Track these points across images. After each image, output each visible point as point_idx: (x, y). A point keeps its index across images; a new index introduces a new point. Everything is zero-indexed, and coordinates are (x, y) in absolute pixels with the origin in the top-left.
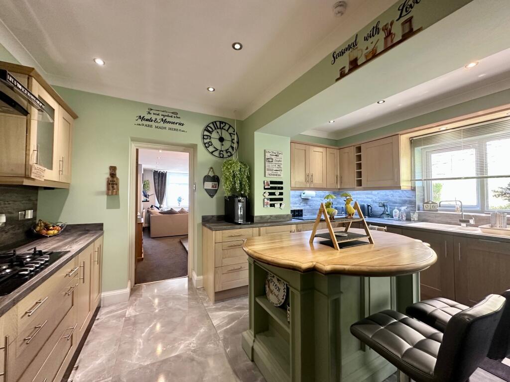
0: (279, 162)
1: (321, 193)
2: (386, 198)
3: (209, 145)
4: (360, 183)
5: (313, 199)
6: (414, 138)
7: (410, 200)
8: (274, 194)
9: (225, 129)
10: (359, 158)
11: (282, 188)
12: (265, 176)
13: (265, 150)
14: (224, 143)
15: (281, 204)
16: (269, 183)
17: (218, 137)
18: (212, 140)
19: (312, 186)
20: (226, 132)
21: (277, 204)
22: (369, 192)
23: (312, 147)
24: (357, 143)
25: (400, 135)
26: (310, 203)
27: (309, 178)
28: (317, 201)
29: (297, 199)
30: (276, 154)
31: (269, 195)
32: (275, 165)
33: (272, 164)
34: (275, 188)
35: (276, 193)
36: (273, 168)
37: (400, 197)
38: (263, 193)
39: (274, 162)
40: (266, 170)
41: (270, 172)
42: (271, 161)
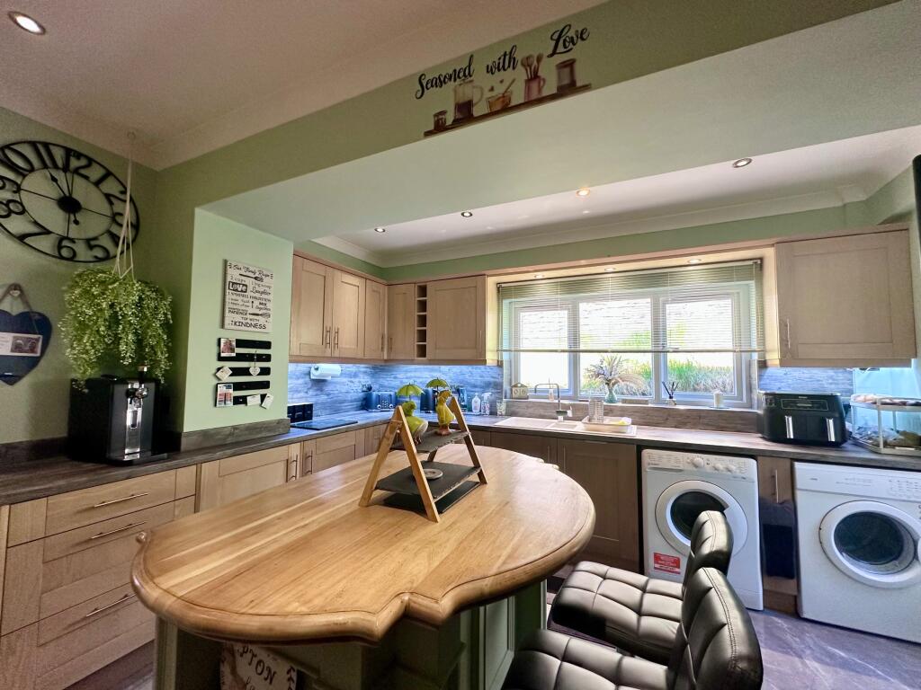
0: (264, 296)
1: (351, 368)
2: (461, 377)
3: (10, 212)
4: (422, 351)
5: (336, 380)
6: (503, 285)
7: (495, 382)
8: (246, 372)
9: (86, 178)
10: (423, 306)
11: (267, 358)
12: (223, 326)
13: (226, 262)
14: (79, 216)
15: (263, 397)
16: (234, 344)
17: (55, 194)
18: (25, 197)
19: (336, 354)
20: (93, 188)
21: (254, 397)
22: (436, 367)
23: (338, 273)
24: (422, 279)
25: (488, 276)
26: (328, 388)
27: (329, 335)
28: (343, 384)
29: (301, 381)
30: (257, 275)
31: (231, 375)
32: (251, 300)
33: (245, 299)
34: (250, 358)
35: (251, 371)
36: (247, 309)
37: (481, 377)
38: (214, 371)
39: (249, 293)
40: (227, 310)
41: (238, 318)
42: (242, 291)
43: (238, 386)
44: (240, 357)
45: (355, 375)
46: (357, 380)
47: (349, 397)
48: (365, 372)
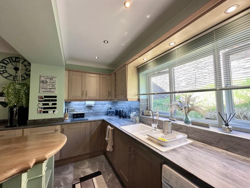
0: (53, 83)
3: (4, 72)
4: (116, 96)
7: (138, 108)
9: (20, 62)
11: (56, 100)
12: (40, 93)
13: (40, 76)
14: (18, 71)
15: (54, 111)
16: (43, 97)
17: (13, 67)
18: (7, 69)
20: (21, 64)
21: (50, 112)
24: (115, 71)
25: (127, 65)
26: (93, 108)
28: (99, 107)
29: (82, 106)
30: (50, 78)
31: (42, 105)
32: (49, 85)
33: (47, 85)
34: (49, 101)
35: (49, 104)
36: (47, 87)
38: (37, 104)
39: (48, 83)
40: (41, 88)
41: (44, 90)
42: (46, 83)
43: (44, 108)
44: (45, 101)
45: (104, 104)
46: (105, 106)
47: (102, 111)
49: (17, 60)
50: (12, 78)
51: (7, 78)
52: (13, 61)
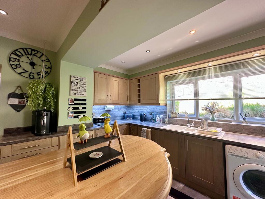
0: (83, 85)
1: (119, 106)
2: (153, 110)
3: (17, 67)
4: (139, 101)
5: (113, 110)
7: (164, 111)
9: (37, 56)
10: (139, 86)
11: (85, 104)
12: (70, 95)
13: (70, 76)
14: (35, 67)
15: (84, 116)
17: (29, 62)
18: (21, 64)
19: (111, 102)
20: (39, 59)
21: (81, 116)
22: (145, 106)
24: (138, 77)
25: (160, 73)
26: (111, 113)
27: (108, 97)
28: (116, 111)
29: (102, 111)
30: (81, 79)
31: (73, 109)
32: (79, 87)
33: (77, 87)
34: (79, 104)
35: (79, 108)
36: (78, 89)
37: (160, 109)
38: (68, 108)
39: (78, 85)
40: (71, 90)
41: (75, 92)
42: (76, 84)
43: (75, 113)
44: (76, 104)
45: (120, 109)
46: (121, 110)
47: (118, 115)
48: (124, 108)
49: (33, 53)
50: (27, 75)
51: (21, 74)
52: (29, 54)
